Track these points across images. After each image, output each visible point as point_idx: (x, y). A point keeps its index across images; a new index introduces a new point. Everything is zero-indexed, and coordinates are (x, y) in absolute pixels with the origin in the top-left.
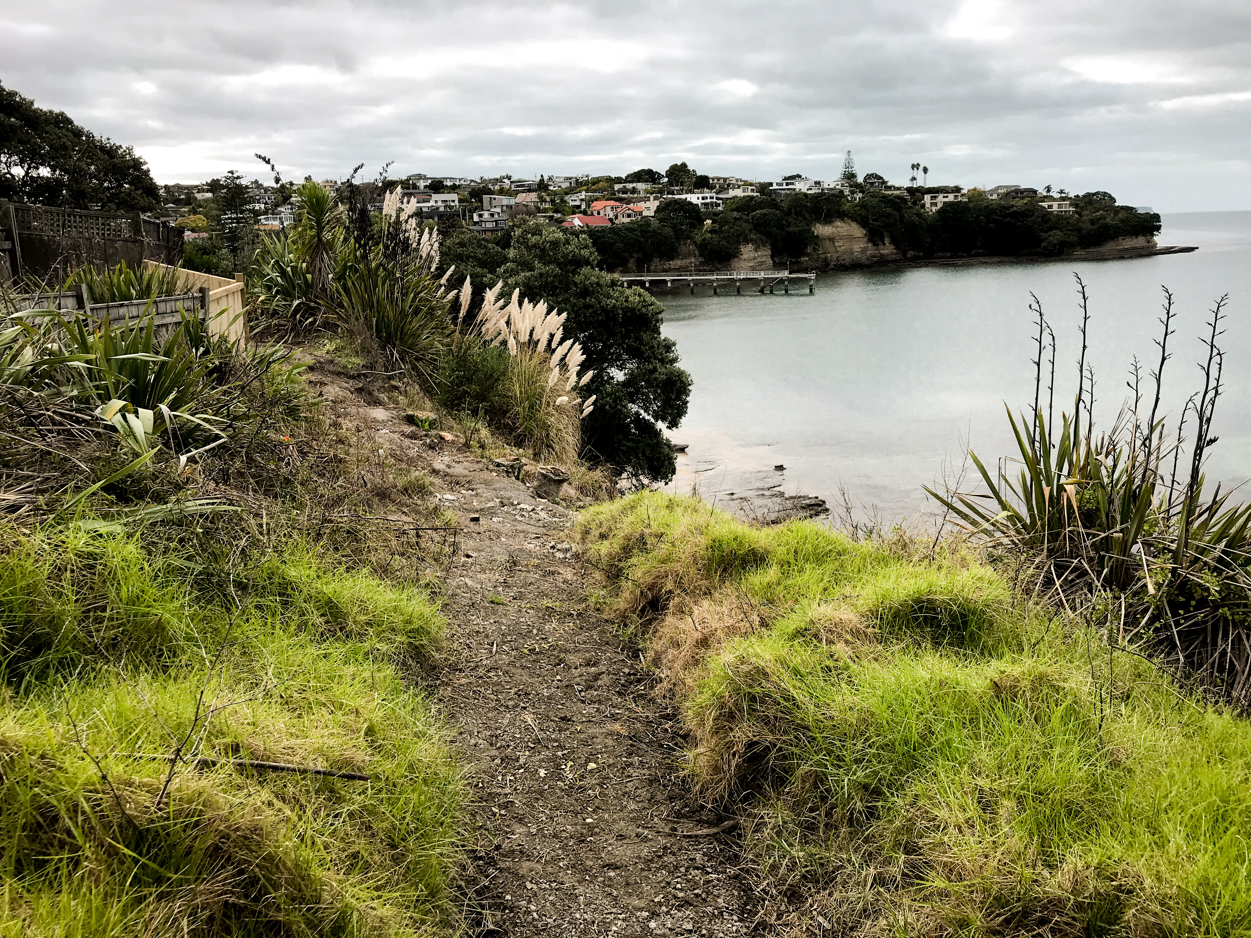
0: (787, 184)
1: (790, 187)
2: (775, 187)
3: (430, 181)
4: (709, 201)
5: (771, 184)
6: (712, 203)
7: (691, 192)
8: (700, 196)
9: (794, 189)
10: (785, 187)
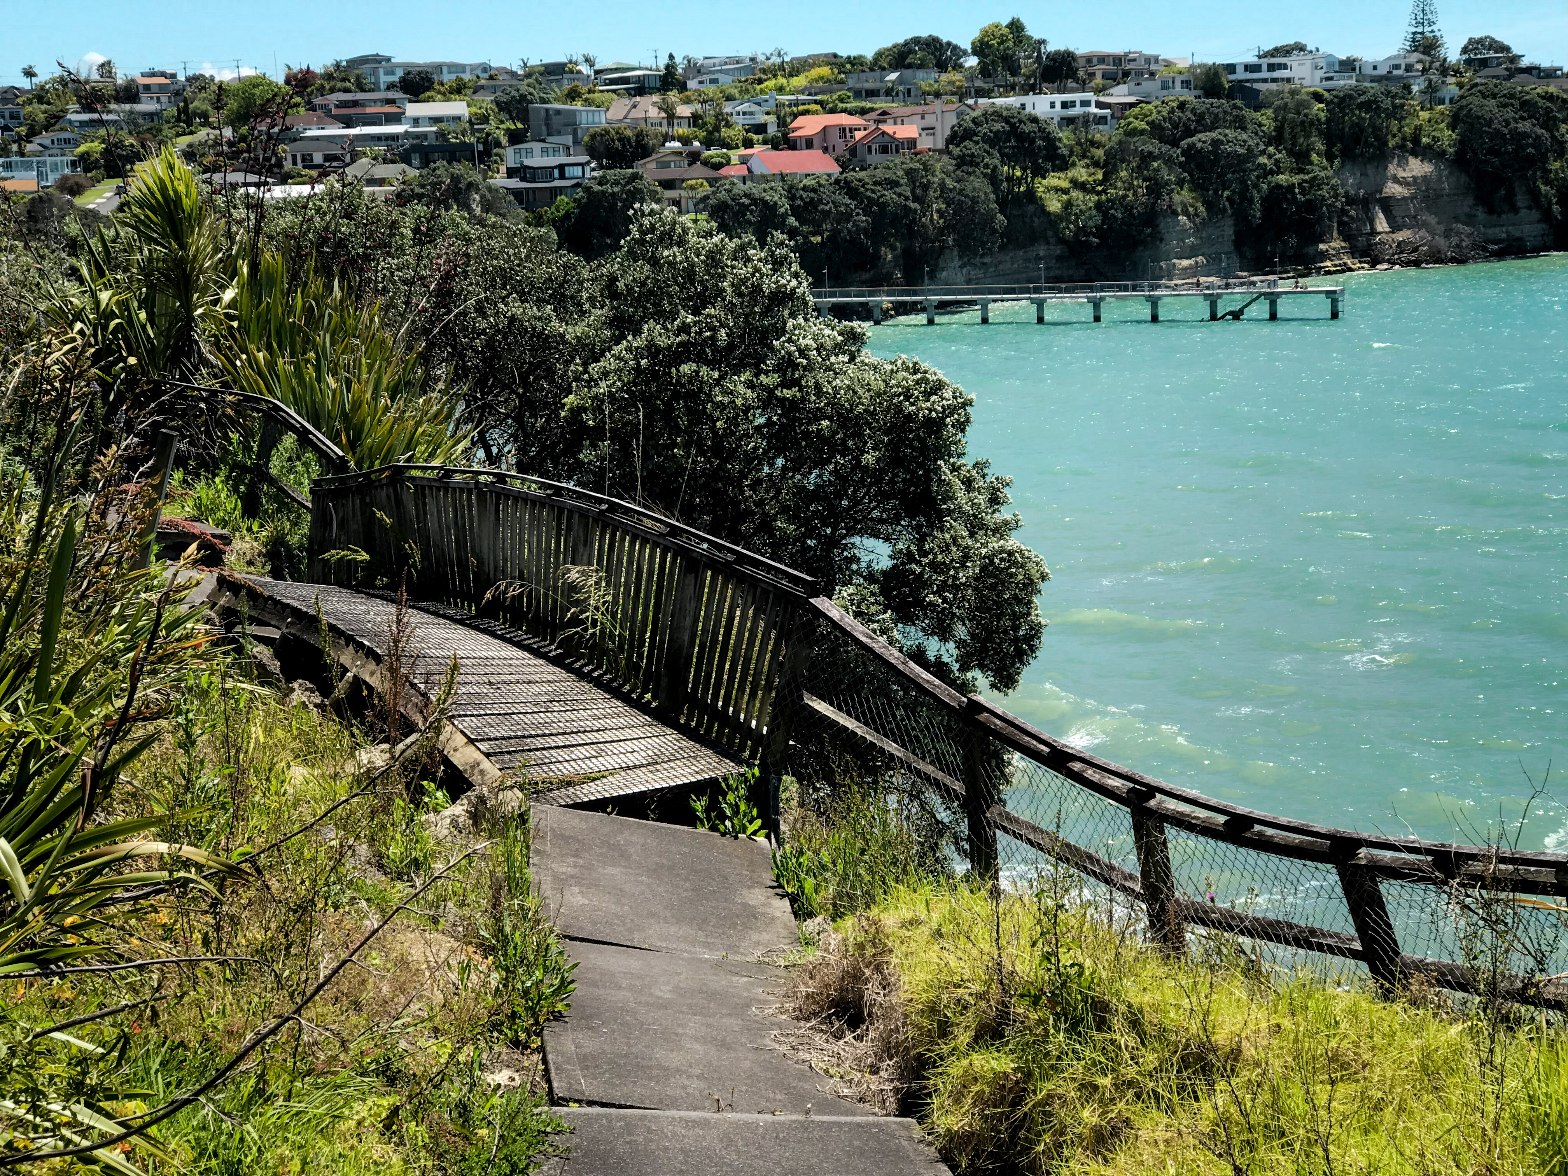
0: (1272, 67)
1: (1277, 74)
2: (1241, 75)
3: (400, 73)
4: (1077, 111)
5: (1231, 68)
6: (1086, 116)
7: (1032, 89)
8: (1059, 98)
9: (1288, 80)
10: (1265, 74)
